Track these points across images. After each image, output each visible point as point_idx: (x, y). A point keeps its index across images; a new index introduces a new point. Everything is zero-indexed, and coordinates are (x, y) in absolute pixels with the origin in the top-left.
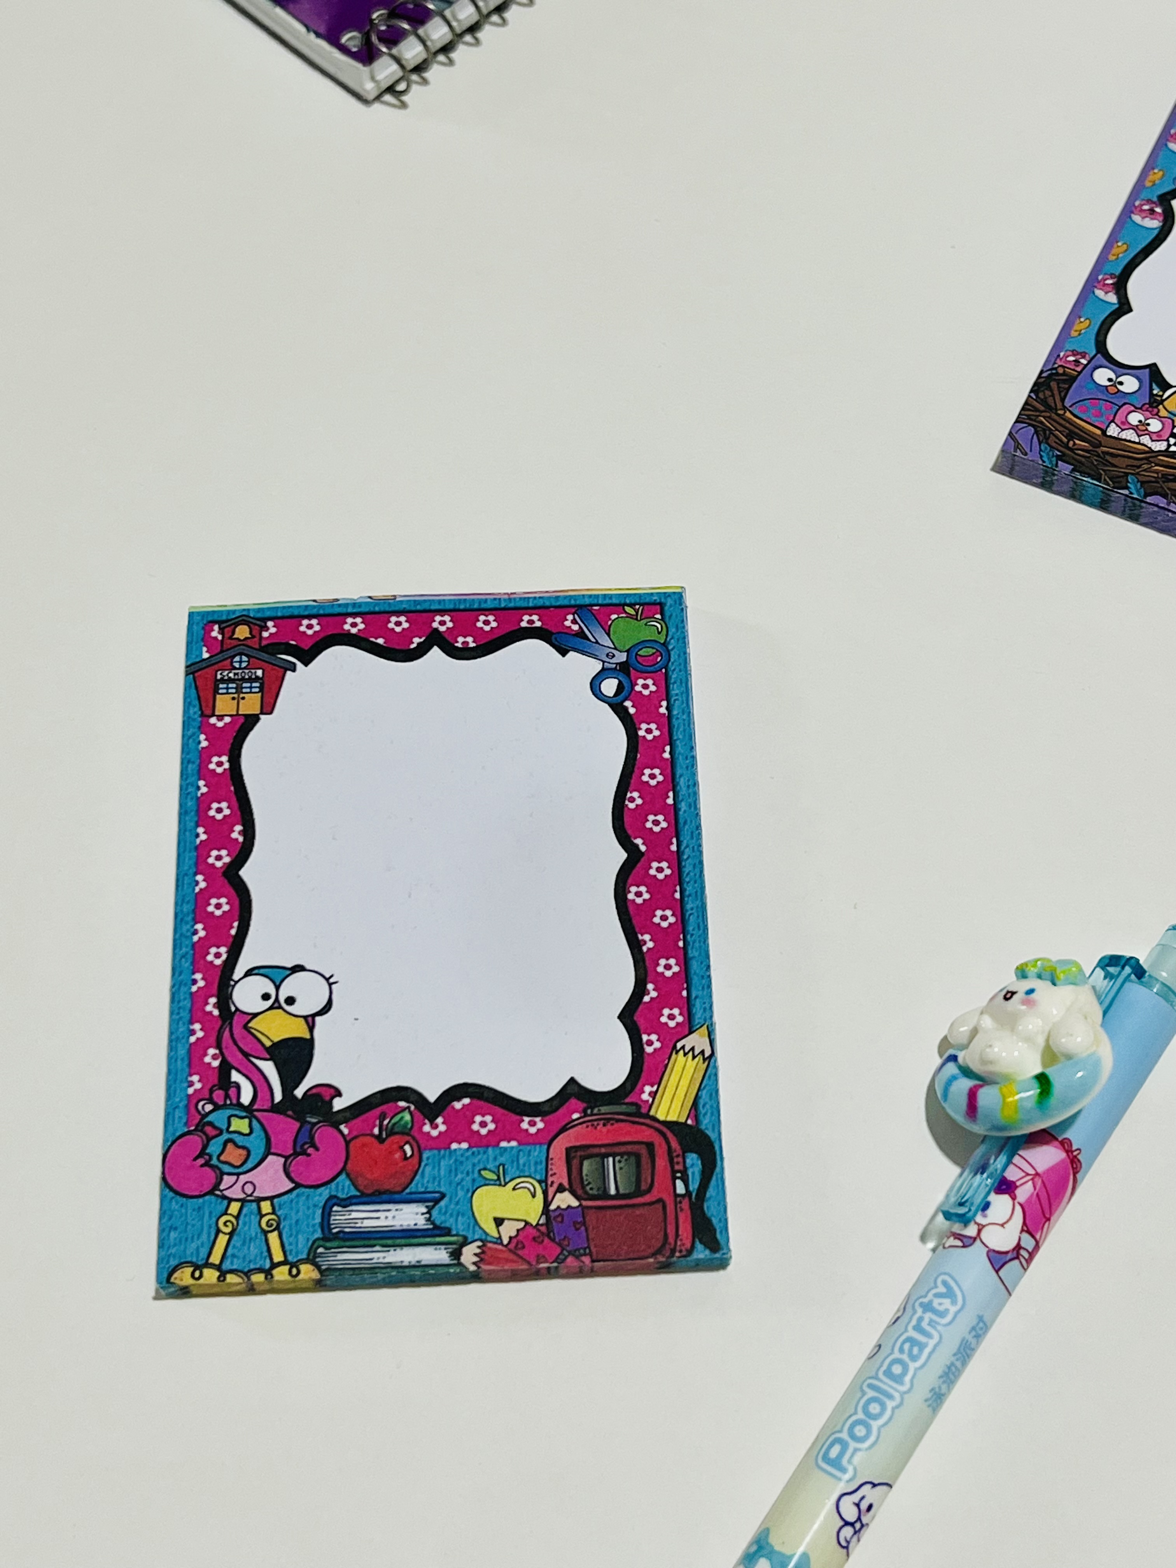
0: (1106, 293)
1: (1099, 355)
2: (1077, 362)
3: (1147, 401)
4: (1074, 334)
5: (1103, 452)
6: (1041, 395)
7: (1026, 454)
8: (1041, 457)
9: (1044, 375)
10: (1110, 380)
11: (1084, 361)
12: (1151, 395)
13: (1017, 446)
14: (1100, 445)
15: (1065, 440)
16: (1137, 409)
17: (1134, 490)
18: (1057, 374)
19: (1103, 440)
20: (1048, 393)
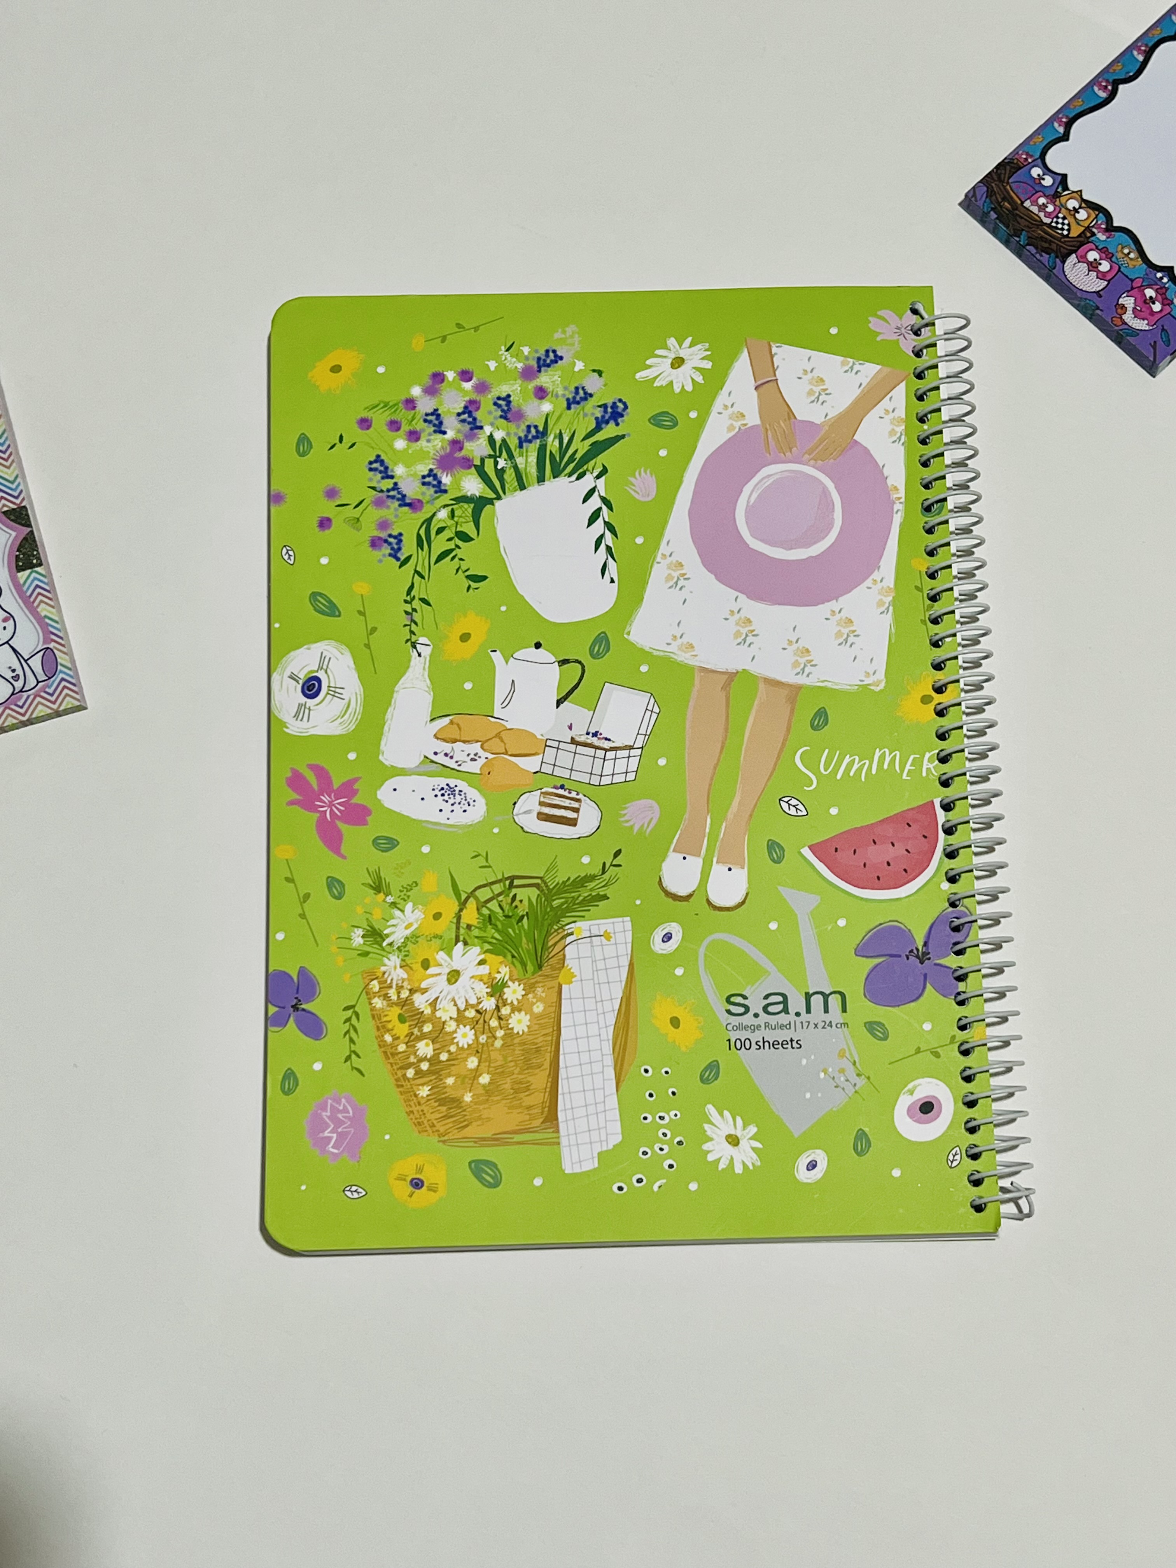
0: (1060, 125)
1: (1039, 160)
2: (1026, 159)
3: (1052, 193)
4: (1032, 143)
5: (1017, 214)
6: (999, 171)
7: (976, 201)
8: (984, 205)
9: (1006, 161)
10: (1039, 175)
11: (1030, 160)
12: (1056, 191)
13: (974, 195)
14: (1017, 209)
15: (1000, 200)
16: (1045, 196)
17: (1023, 240)
18: (1012, 163)
19: (1020, 208)
20: (1003, 172)
